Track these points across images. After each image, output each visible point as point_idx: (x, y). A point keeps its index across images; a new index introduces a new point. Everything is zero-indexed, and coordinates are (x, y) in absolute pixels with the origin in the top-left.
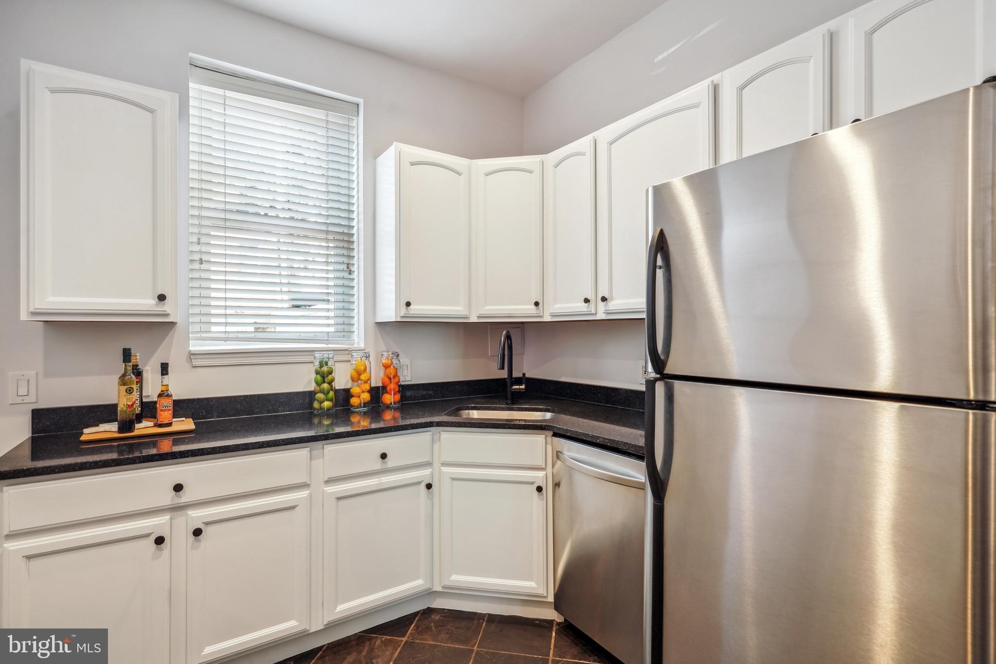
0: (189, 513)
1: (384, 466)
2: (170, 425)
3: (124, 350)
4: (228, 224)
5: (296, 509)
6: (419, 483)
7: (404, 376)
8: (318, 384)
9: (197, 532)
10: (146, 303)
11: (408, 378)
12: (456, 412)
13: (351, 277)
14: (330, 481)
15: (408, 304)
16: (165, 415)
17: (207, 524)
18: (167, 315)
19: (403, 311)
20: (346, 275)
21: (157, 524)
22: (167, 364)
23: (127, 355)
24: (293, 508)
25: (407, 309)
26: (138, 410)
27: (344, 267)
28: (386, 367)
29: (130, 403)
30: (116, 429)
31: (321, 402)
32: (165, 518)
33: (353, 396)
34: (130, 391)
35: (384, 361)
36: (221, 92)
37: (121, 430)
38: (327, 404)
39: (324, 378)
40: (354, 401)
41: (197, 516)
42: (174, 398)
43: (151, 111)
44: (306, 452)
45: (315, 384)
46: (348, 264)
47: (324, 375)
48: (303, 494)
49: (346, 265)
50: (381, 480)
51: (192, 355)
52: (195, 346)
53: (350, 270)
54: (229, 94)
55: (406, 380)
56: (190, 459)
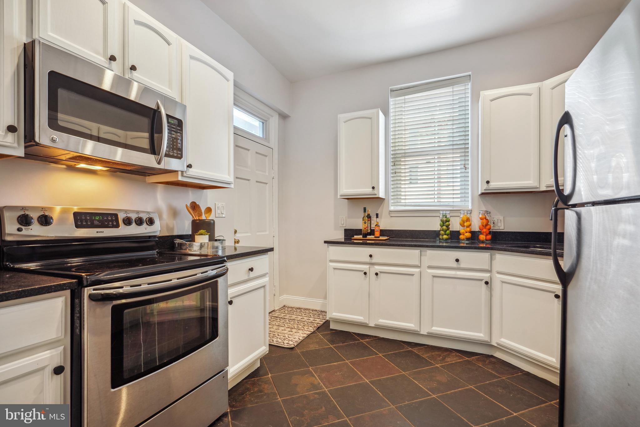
0: (375, 266)
1: (459, 266)
2: (379, 237)
3: (364, 208)
4: (407, 155)
5: (414, 276)
6: (481, 280)
7: (499, 226)
8: (442, 226)
9: (377, 274)
10: (369, 190)
11: (502, 228)
12: (528, 247)
13: (466, 171)
14: (430, 267)
15: (488, 182)
16: (377, 234)
17: (381, 272)
18: (376, 194)
19: (485, 186)
20: (464, 170)
21: (365, 267)
22: (378, 214)
23: (365, 210)
24: (413, 275)
25: (488, 186)
26: (369, 231)
27: (463, 167)
28: (481, 219)
29: (365, 227)
30: (362, 237)
31: (443, 235)
32: (368, 266)
33: (461, 234)
34: (365, 223)
35: (480, 216)
36: (403, 98)
37: (363, 237)
38: (445, 237)
39: (443, 223)
40: (462, 237)
41: (378, 268)
42: (381, 229)
43: (370, 118)
44: (418, 251)
45: (440, 227)
46: (464, 164)
47: (445, 222)
48: (418, 270)
49: (463, 165)
50: (456, 273)
51: (391, 211)
52: (392, 208)
53: (466, 168)
54: (407, 97)
55: (500, 229)
56: (375, 246)
